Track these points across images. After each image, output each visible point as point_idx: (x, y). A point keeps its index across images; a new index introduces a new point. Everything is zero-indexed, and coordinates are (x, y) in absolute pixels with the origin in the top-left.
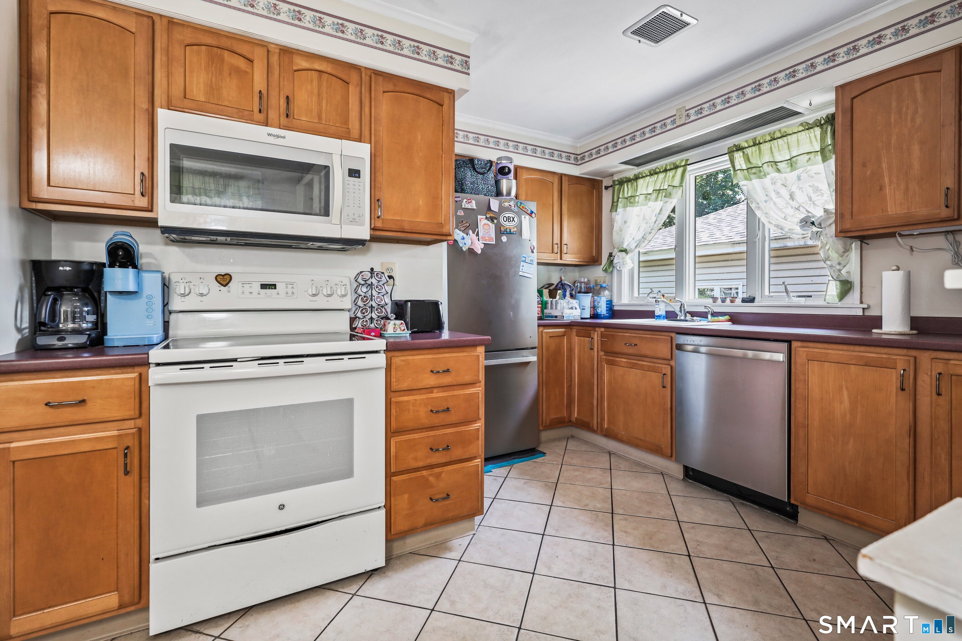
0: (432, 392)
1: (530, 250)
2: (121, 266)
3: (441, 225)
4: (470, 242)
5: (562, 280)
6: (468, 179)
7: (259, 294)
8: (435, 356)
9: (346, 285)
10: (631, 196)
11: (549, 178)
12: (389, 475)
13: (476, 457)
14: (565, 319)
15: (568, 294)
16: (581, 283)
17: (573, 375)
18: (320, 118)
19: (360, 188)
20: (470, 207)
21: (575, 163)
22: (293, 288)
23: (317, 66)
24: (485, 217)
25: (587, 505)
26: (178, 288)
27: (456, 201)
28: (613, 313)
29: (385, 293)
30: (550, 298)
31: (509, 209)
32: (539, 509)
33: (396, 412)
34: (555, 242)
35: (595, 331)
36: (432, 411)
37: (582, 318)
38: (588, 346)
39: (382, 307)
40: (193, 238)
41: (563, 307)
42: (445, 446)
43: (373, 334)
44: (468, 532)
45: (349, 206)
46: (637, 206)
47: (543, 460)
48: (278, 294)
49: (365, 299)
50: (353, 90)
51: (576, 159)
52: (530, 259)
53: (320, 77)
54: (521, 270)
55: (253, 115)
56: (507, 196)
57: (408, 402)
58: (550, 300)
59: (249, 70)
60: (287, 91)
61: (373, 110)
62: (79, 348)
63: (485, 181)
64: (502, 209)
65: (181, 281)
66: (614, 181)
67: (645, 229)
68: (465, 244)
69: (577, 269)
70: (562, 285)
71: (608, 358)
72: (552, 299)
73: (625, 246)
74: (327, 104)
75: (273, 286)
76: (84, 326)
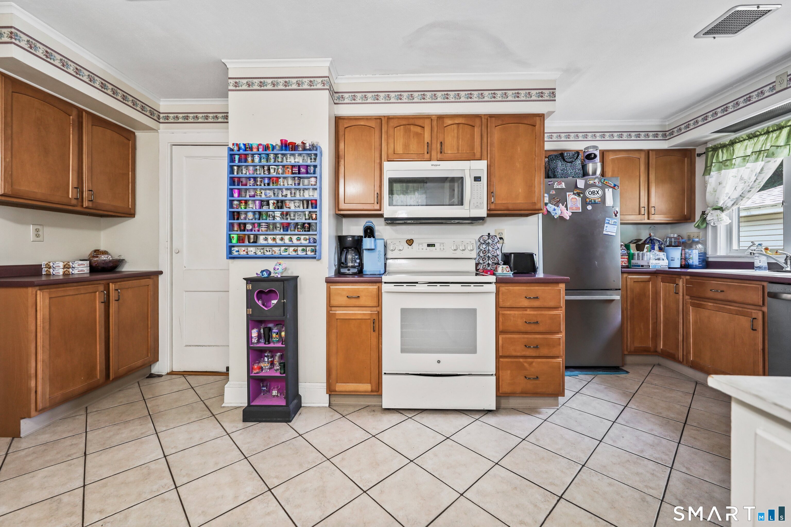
0: (526, 310)
1: (614, 215)
2: (368, 237)
3: (535, 204)
4: (560, 212)
5: (651, 236)
6: (559, 168)
7: (426, 249)
8: (528, 288)
9: (473, 244)
10: (726, 160)
11: (636, 155)
12: (498, 357)
13: (559, 357)
14: (651, 268)
15: (656, 247)
16: (671, 238)
17: (658, 315)
18: (458, 149)
19: (481, 187)
20: (560, 187)
21: (664, 139)
22: (443, 246)
23: (457, 122)
24: (573, 193)
25: (660, 413)
26: (390, 247)
27: (549, 185)
28: (706, 263)
29: (497, 248)
30: (638, 251)
31: (594, 185)
32: (614, 406)
33: (502, 319)
34: (642, 205)
35: (681, 278)
36: (526, 322)
37: (669, 268)
38: (673, 290)
39: (495, 257)
40: (397, 222)
41: (650, 258)
42: (535, 346)
43: (489, 273)
44: (553, 406)
45: (474, 198)
46: (733, 168)
47: (626, 376)
48: (436, 249)
49: (484, 252)
50: (477, 131)
51: (665, 135)
52: (613, 221)
53: (458, 127)
54: (605, 230)
55: (424, 155)
56: (592, 175)
57: (510, 314)
58: (636, 252)
59: (422, 132)
60: (441, 139)
61: (489, 139)
62: (354, 274)
63: (574, 168)
64: (587, 186)
65: (391, 243)
66: (707, 149)
67: (743, 189)
68: (556, 213)
69: (669, 226)
70: (651, 241)
71: (693, 301)
72: (639, 252)
73: (720, 205)
74: (462, 141)
75: (433, 245)
76: (356, 264)
